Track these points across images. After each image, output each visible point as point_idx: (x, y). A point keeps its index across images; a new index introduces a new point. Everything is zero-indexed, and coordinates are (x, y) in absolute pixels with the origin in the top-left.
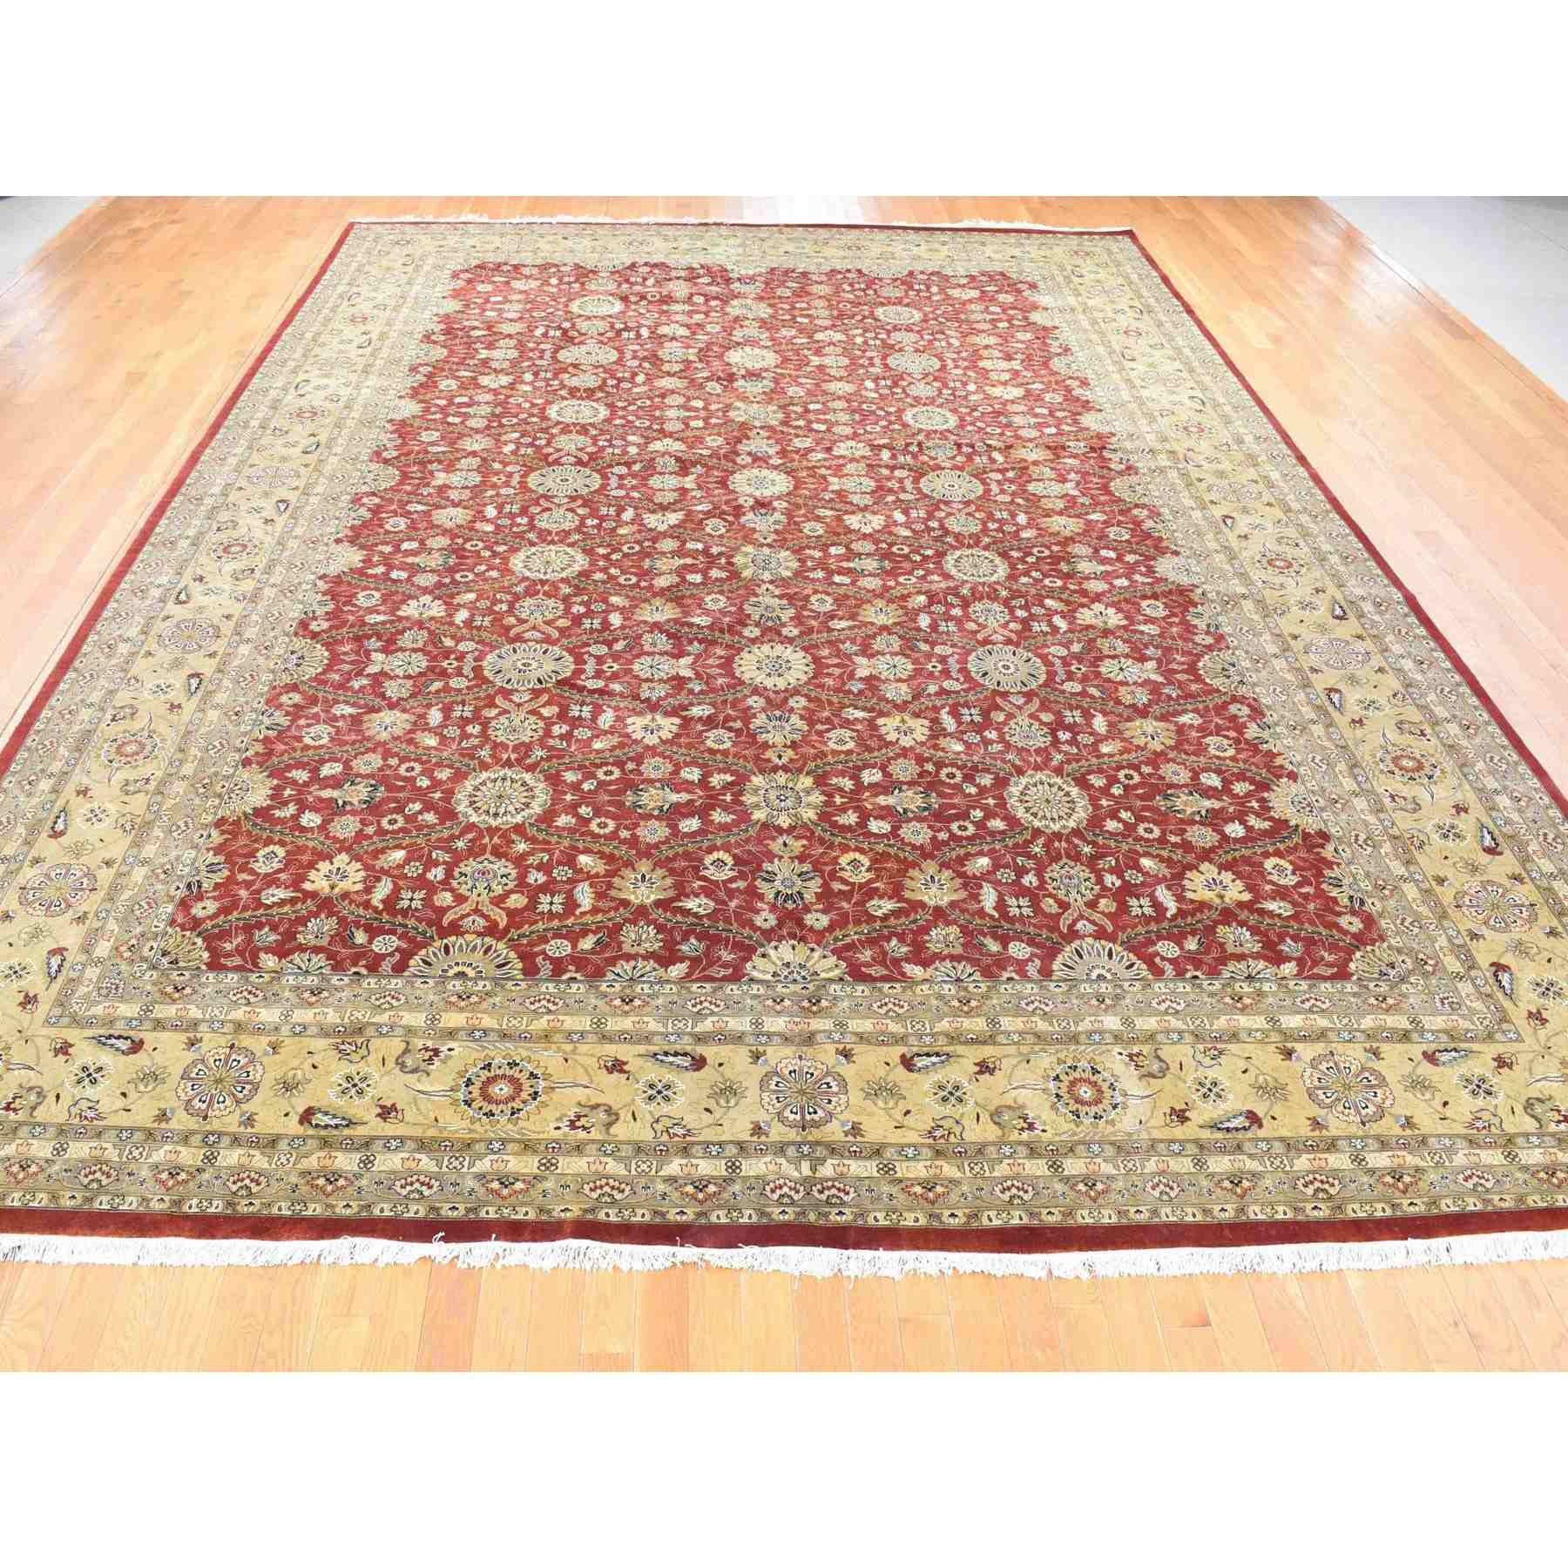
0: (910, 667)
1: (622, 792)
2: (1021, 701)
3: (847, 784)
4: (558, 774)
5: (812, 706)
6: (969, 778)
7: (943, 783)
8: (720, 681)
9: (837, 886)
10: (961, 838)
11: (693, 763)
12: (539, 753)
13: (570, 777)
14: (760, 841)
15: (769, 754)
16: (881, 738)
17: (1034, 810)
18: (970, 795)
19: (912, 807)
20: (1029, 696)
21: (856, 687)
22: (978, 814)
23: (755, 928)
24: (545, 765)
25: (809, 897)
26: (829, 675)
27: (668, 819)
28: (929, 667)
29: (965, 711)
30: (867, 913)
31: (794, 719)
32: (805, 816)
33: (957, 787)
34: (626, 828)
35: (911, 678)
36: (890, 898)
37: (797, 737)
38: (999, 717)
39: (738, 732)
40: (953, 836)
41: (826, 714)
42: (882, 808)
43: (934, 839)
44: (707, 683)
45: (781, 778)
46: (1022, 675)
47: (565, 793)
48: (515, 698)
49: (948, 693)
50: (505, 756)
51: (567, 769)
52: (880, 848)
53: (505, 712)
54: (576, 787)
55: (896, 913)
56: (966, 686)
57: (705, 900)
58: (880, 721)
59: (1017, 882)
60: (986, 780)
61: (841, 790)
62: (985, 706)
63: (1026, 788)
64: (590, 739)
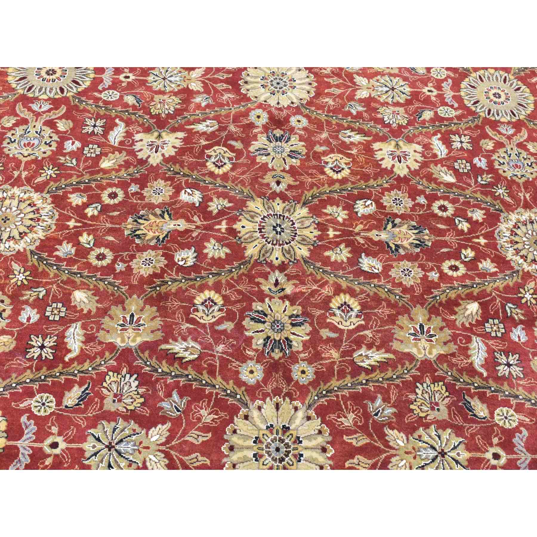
0: (408, 90)
1: (123, 218)
2: (511, 131)
3: (341, 215)
4: (65, 197)
5: (312, 127)
6: (461, 213)
7: (435, 216)
8: (226, 96)
9: (325, 333)
10: (451, 278)
11: (195, 186)
12: (50, 172)
13: (76, 200)
14: (251, 278)
15: (268, 178)
16: (377, 164)
17: (523, 253)
18: (462, 232)
19: (406, 243)
20: (518, 125)
21: (356, 108)
22: (469, 254)
23: (239, 383)
24: (53, 185)
25: (297, 345)
26: (329, 95)
27: (165, 248)
28: (425, 90)
29: (456, 138)
30: (353, 362)
31: (294, 139)
32: (298, 252)
33: (449, 221)
34: (122, 261)
35: (408, 102)
36: (378, 348)
37: (295, 162)
38: (489, 145)
39: (239, 153)
40: (443, 276)
41: (324, 135)
42: (376, 243)
43: (425, 278)
44: (214, 99)
45: (279, 206)
46: (512, 104)
47: (69, 219)
48: (35, 107)
49: (442, 119)
50: (16, 174)
51: (75, 191)
52: (370, 289)
53: (25, 122)
54: (80, 211)
55: (383, 366)
56: (459, 112)
57: (192, 344)
58: (376, 146)
59: (505, 337)
60: (478, 215)
61: (334, 221)
62: (475, 135)
63: (516, 226)
64: (98, 158)
